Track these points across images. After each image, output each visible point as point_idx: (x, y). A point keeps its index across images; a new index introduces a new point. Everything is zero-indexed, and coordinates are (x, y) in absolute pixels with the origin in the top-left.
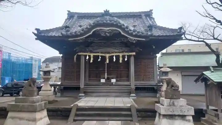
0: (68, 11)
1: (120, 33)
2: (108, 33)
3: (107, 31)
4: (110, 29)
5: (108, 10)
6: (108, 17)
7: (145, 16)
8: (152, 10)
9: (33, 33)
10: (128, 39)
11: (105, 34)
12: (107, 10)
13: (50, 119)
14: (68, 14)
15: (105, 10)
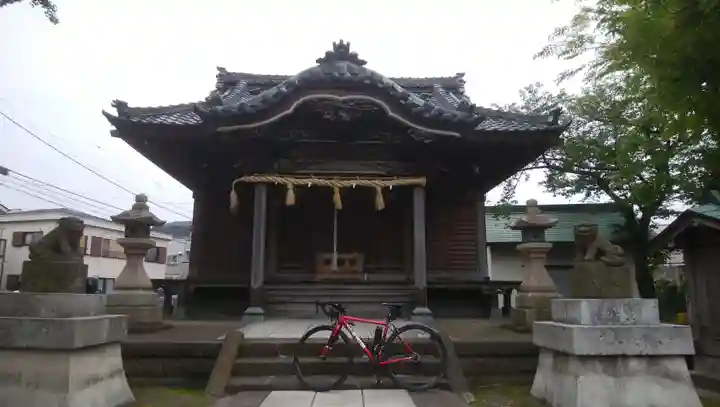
0: (219, 69)
1: (383, 111)
2: (347, 111)
3: (343, 106)
4: (352, 100)
5: (345, 43)
6: (344, 65)
7: (443, 88)
8: (463, 75)
9: (105, 114)
10: (409, 131)
11: (336, 114)
12: (341, 41)
13: (132, 385)
14: (218, 76)
15: (338, 43)
